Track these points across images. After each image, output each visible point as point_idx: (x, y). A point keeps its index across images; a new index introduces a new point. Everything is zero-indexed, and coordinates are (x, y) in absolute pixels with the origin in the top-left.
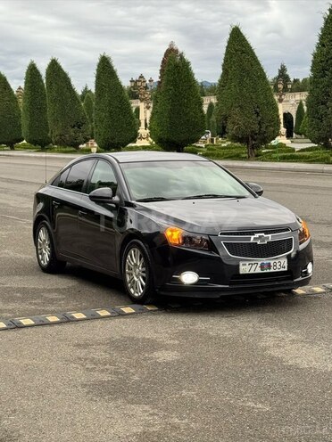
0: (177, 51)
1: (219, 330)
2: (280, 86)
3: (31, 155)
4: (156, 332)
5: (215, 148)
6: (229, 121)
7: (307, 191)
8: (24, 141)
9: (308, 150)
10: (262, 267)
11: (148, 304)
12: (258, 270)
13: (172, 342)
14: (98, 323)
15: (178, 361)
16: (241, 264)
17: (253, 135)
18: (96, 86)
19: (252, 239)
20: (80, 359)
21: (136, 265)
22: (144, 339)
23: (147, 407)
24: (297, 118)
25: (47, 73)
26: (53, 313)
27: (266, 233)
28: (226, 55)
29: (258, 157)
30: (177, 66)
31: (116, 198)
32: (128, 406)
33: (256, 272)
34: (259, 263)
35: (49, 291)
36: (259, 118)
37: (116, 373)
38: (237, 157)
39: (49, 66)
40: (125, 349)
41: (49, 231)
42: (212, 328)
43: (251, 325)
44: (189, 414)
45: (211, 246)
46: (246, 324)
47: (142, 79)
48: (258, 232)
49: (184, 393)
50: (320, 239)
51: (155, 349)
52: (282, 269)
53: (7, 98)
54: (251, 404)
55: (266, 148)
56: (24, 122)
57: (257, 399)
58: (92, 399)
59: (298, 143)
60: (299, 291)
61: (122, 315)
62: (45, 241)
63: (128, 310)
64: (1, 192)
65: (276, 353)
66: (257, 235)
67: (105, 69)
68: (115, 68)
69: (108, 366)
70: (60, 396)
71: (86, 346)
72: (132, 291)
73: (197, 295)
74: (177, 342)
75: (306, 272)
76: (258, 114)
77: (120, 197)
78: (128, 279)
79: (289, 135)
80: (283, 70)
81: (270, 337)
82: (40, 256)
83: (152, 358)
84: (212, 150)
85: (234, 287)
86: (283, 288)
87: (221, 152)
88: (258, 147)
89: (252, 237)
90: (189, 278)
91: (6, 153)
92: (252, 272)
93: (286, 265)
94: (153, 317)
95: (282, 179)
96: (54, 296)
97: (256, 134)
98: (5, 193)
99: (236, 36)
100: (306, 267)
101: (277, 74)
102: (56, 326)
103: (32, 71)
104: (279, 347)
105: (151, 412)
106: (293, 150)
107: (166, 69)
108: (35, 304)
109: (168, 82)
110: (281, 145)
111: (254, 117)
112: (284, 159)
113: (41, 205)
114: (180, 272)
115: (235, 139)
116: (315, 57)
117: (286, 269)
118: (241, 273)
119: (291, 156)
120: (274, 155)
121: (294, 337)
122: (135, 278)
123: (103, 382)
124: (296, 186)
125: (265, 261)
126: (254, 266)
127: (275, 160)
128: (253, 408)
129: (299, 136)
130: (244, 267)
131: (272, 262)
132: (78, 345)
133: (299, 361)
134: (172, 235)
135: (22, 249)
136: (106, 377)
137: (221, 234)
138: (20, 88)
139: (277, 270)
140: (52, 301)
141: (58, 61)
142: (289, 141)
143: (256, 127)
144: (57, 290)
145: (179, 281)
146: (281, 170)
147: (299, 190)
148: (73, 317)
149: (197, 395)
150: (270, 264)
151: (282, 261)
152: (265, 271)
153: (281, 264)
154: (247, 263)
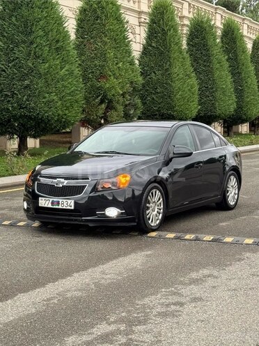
10: (53, 203)
12: (50, 206)
16: (40, 198)
27: (65, 179)
34: (51, 200)
52: (69, 208)
75: (104, 215)
92: (46, 206)
93: (73, 204)
117: (72, 208)
118: (40, 205)
125: (56, 199)
126: (47, 202)
130: (41, 201)
131: (61, 201)
139: (64, 207)
150: (59, 202)
151: (69, 201)
152: (55, 207)
153: (68, 203)
154: (43, 199)
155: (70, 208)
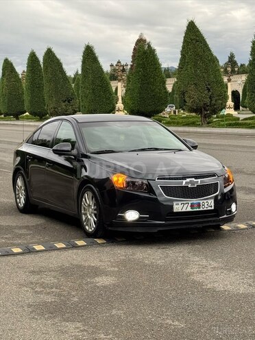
0: (145, 41)
1: (153, 259)
2: (229, 69)
3: (31, 124)
4: (100, 261)
5: (176, 117)
6: (186, 95)
7: (246, 150)
8: (27, 114)
9: (250, 119)
10: (192, 206)
11: (99, 238)
12: (189, 209)
13: (112, 269)
14: (54, 254)
15: (114, 285)
16: (175, 203)
17: (205, 107)
18: (82, 69)
19: (184, 183)
20: (32, 283)
21: (89, 205)
22: (89, 266)
23: (79, 325)
24: (243, 95)
25: (44, 59)
26: (18, 246)
27: (196, 177)
28: (184, 43)
29: (209, 124)
30: (145, 53)
31: (75, 152)
32: (63, 324)
33: (188, 210)
34: (190, 202)
35: (20, 228)
36: (210, 93)
37: (60, 295)
38: (193, 124)
39: (45, 54)
40: (72, 275)
41: (24, 179)
42: (148, 258)
43: (181, 255)
44: (114, 331)
45: (150, 189)
46: (177, 255)
47: (119, 64)
48: (190, 177)
49: (114, 312)
50: (250, 186)
51: (96, 275)
52: (209, 208)
53: (13, 80)
54: (170, 322)
55: (217, 117)
56: (26, 98)
57: (175, 317)
58: (33, 318)
59: (243, 114)
60: (226, 227)
61: (75, 247)
62: (21, 187)
63: (80, 243)
64: (1, 151)
65: (198, 278)
66: (188, 180)
67: (89, 55)
68: (97, 55)
69: (54, 290)
70: (7, 315)
71: (39, 272)
72: (87, 227)
73: (138, 230)
74: (116, 269)
75: (231, 211)
76: (209, 90)
77: (77, 149)
78: (84, 218)
79: (236, 108)
80: (232, 57)
81: (196, 264)
82: (18, 200)
83: (93, 283)
84: (175, 119)
85: (168, 223)
86: (211, 224)
87: (180, 121)
88: (209, 116)
89: (184, 181)
90: (132, 216)
91: (12, 123)
92: (183, 210)
93: (213, 204)
94: (101, 249)
95: (226, 141)
96: (23, 231)
97: (208, 106)
98: (4, 152)
99: (192, 28)
100: (230, 207)
101: (227, 60)
102: (18, 257)
103: (33, 58)
104: (201, 272)
105: (82, 329)
106: (238, 119)
107: (137, 55)
108: (6, 238)
109: (138, 65)
110: (229, 115)
111: (206, 92)
112: (230, 125)
113: (19, 159)
114: (124, 211)
115: (191, 110)
116: (253, 44)
117: (213, 208)
118: (175, 211)
119: (235, 123)
120: (222, 123)
121: (216, 265)
122: (89, 217)
123: (46, 303)
124: (237, 146)
125: (195, 201)
126: (186, 206)
127: (223, 126)
128: (171, 324)
129: (245, 109)
130: (177, 206)
131: (201, 202)
132: (33, 272)
133: (216, 285)
134: (118, 180)
135: (6, 195)
136: (49, 299)
137: (158, 179)
138: (24, 72)
139: (205, 209)
140: (20, 236)
141: (53, 50)
142: (236, 113)
143: (208, 101)
144: (27, 227)
145: (123, 218)
146: (227, 134)
147: (239, 149)
148: (34, 249)
149: (124, 313)
150: (199, 203)
151: (209, 201)
152: (195, 210)
153: (208, 204)
154: (180, 203)
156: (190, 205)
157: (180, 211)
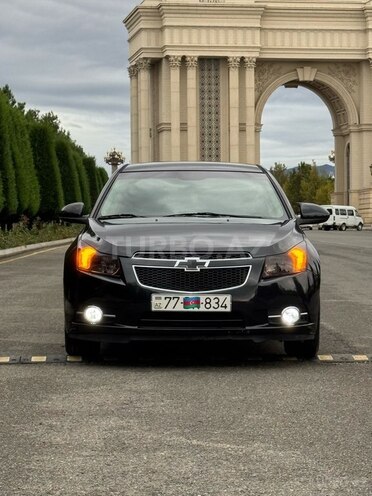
10: (186, 303)
12: (180, 308)
16: (154, 296)
19: (177, 264)
27: (203, 256)
33: (176, 309)
34: (182, 298)
52: (221, 309)
66: (186, 259)
85: (143, 329)
89: (178, 261)
92: (170, 308)
93: (228, 303)
117: (228, 309)
118: (153, 309)
125: (191, 295)
126: (173, 302)
130: (158, 302)
131: (203, 299)
139: (212, 310)
145: (82, 317)
151: (222, 298)
152: (191, 310)
153: (218, 302)
154: (163, 297)
155: (223, 310)
156: (181, 300)
157: (163, 309)
